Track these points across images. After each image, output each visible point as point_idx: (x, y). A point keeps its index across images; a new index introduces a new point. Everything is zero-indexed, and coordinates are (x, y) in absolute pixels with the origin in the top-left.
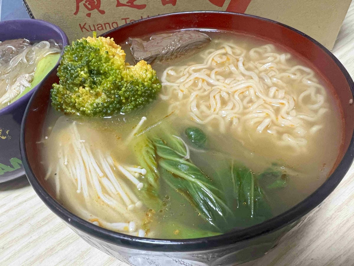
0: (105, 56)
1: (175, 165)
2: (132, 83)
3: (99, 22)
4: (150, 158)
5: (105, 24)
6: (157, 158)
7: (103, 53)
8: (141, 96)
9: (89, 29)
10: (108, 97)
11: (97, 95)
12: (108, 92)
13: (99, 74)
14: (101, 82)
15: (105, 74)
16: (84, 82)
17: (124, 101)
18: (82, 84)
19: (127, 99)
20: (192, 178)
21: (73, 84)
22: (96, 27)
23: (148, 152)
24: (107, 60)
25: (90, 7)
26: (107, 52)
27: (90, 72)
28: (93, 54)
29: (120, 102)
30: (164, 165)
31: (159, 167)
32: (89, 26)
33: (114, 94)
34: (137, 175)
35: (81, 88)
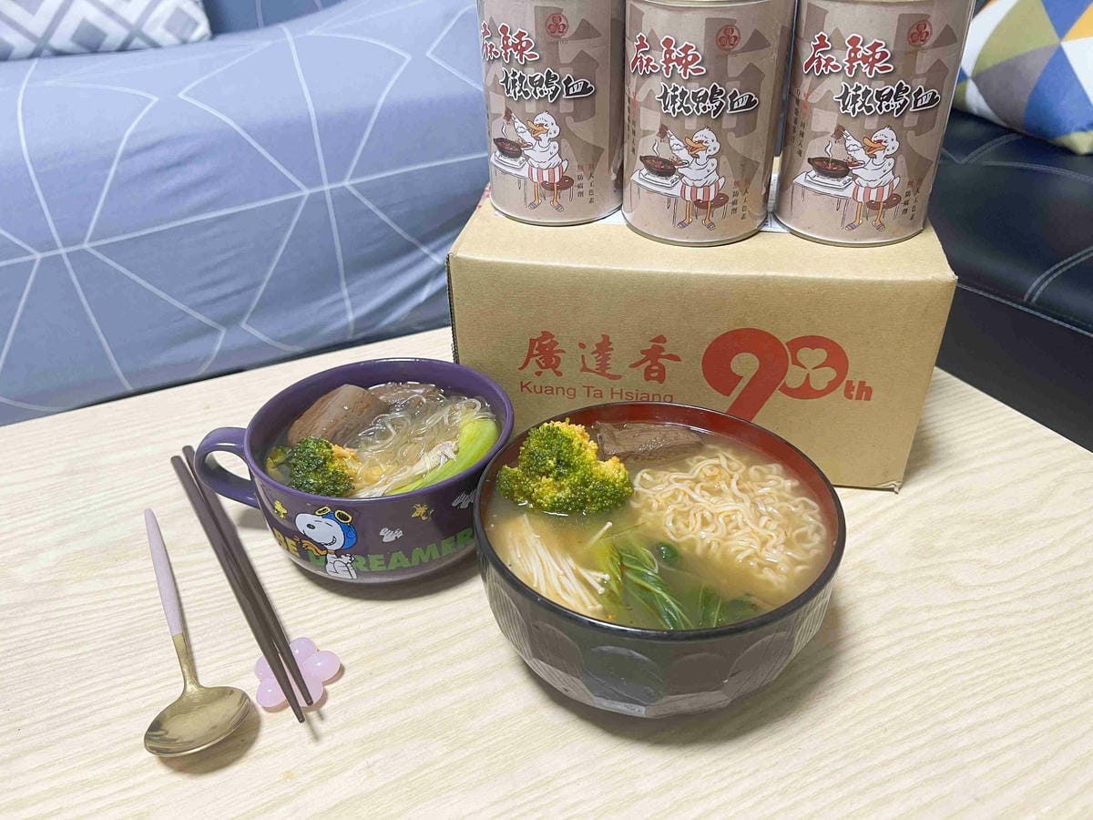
0: (578, 448)
1: (642, 575)
2: (602, 482)
3: (549, 384)
4: (615, 566)
5: (557, 388)
6: (622, 567)
7: (575, 444)
8: (609, 498)
9: (533, 390)
10: (572, 492)
11: (561, 489)
12: (574, 487)
13: (567, 465)
14: (568, 475)
15: (575, 468)
16: (551, 472)
17: (589, 500)
18: (547, 474)
19: (592, 499)
20: (658, 590)
21: (536, 471)
22: (544, 390)
23: (612, 559)
24: (579, 452)
25: (544, 365)
26: (581, 445)
27: (558, 461)
28: (564, 444)
29: (584, 501)
30: (629, 575)
31: (622, 576)
32: (535, 387)
33: (580, 490)
34: (599, 580)
35: (544, 477)
